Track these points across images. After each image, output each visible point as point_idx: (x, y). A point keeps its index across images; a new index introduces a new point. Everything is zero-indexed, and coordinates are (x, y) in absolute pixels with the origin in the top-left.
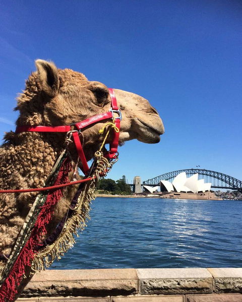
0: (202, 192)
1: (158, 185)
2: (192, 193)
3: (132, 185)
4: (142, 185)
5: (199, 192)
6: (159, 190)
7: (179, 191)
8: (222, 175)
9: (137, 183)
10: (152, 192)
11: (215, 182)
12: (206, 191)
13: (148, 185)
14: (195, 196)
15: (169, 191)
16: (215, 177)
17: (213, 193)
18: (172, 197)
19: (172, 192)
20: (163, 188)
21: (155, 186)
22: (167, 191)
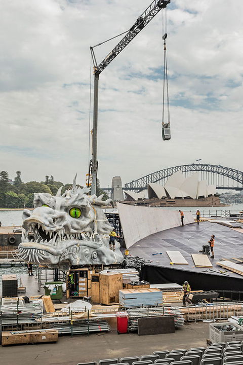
0: (203, 197)
1: (146, 188)
2: (191, 198)
3: (109, 189)
4: (123, 189)
5: (200, 197)
6: (147, 197)
7: (172, 197)
8: (233, 171)
9: (116, 186)
10: (136, 199)
11: (223, 181)
12: (209, 196)
13: (132, 189)
14: (195, 203)
15: (160, 197)
16: (223, 174)
17: (218, 198)
18: (162, 205)
19: (163, 198)
20: (152, 194)
21: (141, 189)
22: (157, 197)
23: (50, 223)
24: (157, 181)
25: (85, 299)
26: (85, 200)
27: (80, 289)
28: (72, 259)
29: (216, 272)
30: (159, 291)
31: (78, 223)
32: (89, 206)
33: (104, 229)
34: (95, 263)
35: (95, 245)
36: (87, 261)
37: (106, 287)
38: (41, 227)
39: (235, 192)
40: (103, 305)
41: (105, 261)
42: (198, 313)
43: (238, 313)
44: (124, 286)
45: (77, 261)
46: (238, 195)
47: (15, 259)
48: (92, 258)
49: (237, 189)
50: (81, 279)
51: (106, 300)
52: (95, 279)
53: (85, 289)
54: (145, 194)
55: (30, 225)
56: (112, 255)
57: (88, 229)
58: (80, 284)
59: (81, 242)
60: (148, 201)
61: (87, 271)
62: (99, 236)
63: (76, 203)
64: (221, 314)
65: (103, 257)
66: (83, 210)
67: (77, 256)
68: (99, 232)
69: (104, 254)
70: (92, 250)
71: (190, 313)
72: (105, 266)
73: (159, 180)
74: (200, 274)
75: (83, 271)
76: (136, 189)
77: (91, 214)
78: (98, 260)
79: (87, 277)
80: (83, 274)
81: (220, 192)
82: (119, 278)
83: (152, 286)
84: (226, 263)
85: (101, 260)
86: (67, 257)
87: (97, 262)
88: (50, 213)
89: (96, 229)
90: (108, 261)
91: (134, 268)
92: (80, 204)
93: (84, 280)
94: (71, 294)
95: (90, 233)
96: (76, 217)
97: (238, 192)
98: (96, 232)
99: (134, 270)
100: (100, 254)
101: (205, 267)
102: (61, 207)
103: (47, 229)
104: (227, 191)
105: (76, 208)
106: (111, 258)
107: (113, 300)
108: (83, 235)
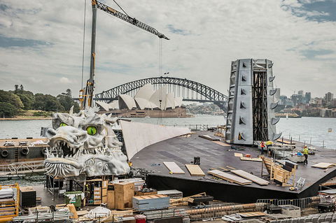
0: (171, 108)
1: (116, 99)
2: (159, 109)
5: (167, 109)
6: (118, 107)
7: (142, 108)
8: (197, 85)
10: (107, 110)
11: (188, 93)
12: (176, 107)
13: (102, 99)
14: (163, 114)
15: (130, 108)
16: (188, 87)
17: (184, 109)
18: (133, 116)
19: (133, 109)
20: (123, 105)
21: (111, 100)
22: (127, 107)
23: (75, 141)
24: (127, 92)
25: (102, 205)
26: (101, 119)
27: (95, 197)
28: (89, 171)
29: (209, 179)
30: (167, 196)
31: (94, 140)
32: (104, 125)
33: (113, 144)
34: (107, 174)
35: (107, 159)
36: (100, 173)
37: (121, 195)
38: (66, 144)
39: (198, 104)
40: (118, 210)
41: (116, 172)
42: (198, 214)
43: (229, 212)
44: (136, 194)
45: (92, 173)
46: (201, 107)
47: (12, 172)
48: (105, 170)
49: (201, 101)
50: (96, 189)
51: (121, 205)
52: (111, 188)
53: (99, 197)
54: (115, 105)
55: (56, 142)
56: (121, 167)
57: (101, 144)
58: (95, 193)
59: (96, 156)
60: (119, 111)
61: (101, 182)
62: (109, 150)
63: (93, 122)
64: (217, 213)
65: (113, 169)
66: (98, 129)
67: (92, 169)
68: (109, 146)
69: (114, 167)
70: (105, 163)
71: (193, 214)
72: (115, 176)
73: (129, 91)
74: (196, 181)
75: (97, 182)
76: (106, 99)
77: (104, 132)
78: (109, 171)
79: (101, 186)
80: (97, 184)
81: (186, 103)
82: (132, 187)
83: (159, 193)
84: (215, 172)
85: (111, 171)
86: (85, 170)
87: (108, 173)
88: (74, 132)
89: (106, 144)
90: (118, 172)
91: (139, 177)
92: (96, 123)
93: (99, 189)
94: (86, 202)
95: (102, 148)
96: (92, 134)
97: (202, 104)
98: (106, 147)
99: (140, 180)
100: (111, 166)
101: (199, 176)
102: (79, 126)
103: (72, 146)
104: (192, 103)
105: (92, 126)
106: (121, 170)
107: (127, 206)
108: (96, 150)
